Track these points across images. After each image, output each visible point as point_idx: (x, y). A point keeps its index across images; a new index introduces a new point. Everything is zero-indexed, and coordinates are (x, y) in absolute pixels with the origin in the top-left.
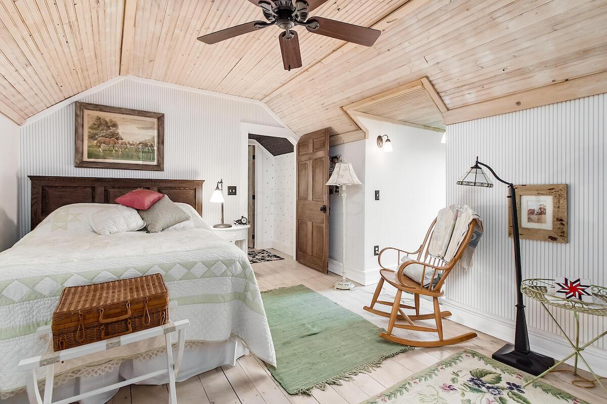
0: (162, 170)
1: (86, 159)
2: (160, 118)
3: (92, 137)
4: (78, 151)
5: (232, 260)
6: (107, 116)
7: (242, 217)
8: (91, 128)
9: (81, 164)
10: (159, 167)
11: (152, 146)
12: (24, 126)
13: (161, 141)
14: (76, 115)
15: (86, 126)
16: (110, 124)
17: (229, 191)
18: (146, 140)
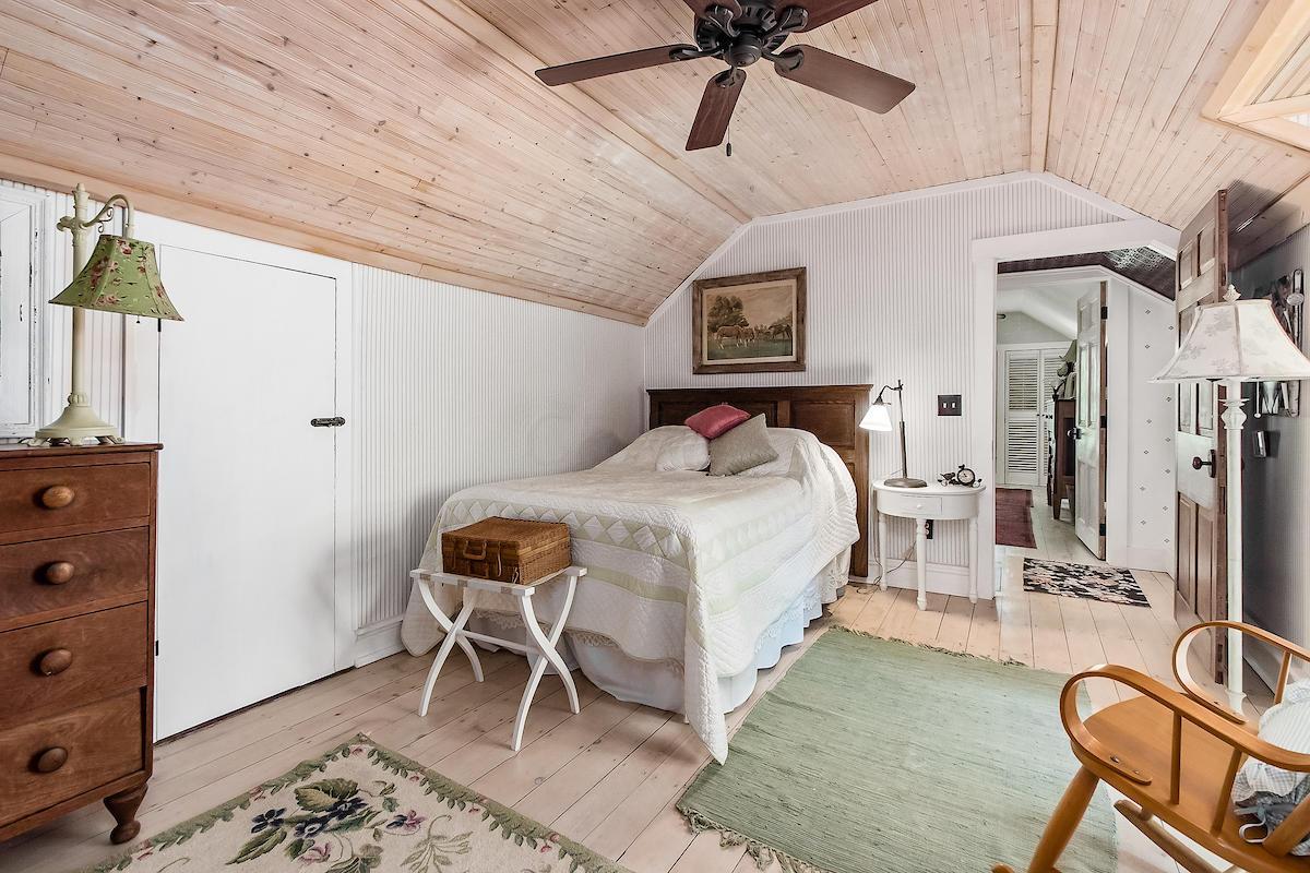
0: (802, 369)
1: (706, 362)
2: (799, 275)
3: (713, 329)
4: (697, 352)
5: (666, 529)
6: (728, 292)
7: (962, 468)
8: (711, 315)
9: (700, 370)
10: (799, 365)
11: (788, 330)
12: (648, 326)
13: (801, 320)
14: (694, 300)
15: (705, 313)
16: (732, 304)
17: (940, 406)
18: (779, 320)
